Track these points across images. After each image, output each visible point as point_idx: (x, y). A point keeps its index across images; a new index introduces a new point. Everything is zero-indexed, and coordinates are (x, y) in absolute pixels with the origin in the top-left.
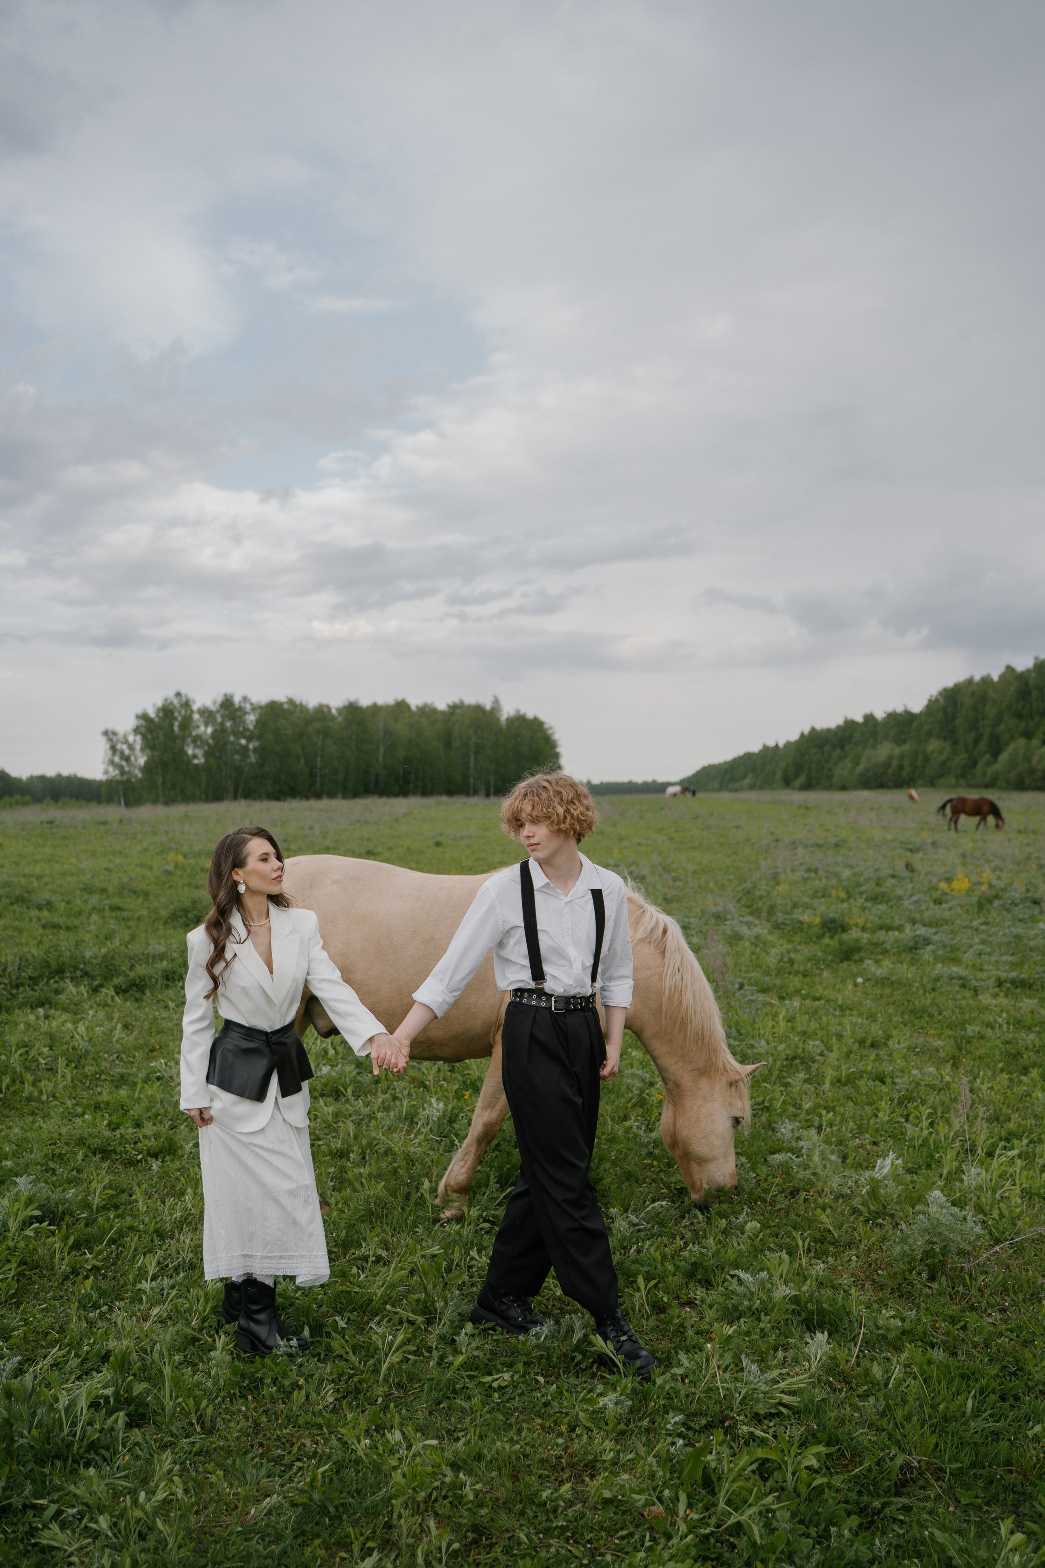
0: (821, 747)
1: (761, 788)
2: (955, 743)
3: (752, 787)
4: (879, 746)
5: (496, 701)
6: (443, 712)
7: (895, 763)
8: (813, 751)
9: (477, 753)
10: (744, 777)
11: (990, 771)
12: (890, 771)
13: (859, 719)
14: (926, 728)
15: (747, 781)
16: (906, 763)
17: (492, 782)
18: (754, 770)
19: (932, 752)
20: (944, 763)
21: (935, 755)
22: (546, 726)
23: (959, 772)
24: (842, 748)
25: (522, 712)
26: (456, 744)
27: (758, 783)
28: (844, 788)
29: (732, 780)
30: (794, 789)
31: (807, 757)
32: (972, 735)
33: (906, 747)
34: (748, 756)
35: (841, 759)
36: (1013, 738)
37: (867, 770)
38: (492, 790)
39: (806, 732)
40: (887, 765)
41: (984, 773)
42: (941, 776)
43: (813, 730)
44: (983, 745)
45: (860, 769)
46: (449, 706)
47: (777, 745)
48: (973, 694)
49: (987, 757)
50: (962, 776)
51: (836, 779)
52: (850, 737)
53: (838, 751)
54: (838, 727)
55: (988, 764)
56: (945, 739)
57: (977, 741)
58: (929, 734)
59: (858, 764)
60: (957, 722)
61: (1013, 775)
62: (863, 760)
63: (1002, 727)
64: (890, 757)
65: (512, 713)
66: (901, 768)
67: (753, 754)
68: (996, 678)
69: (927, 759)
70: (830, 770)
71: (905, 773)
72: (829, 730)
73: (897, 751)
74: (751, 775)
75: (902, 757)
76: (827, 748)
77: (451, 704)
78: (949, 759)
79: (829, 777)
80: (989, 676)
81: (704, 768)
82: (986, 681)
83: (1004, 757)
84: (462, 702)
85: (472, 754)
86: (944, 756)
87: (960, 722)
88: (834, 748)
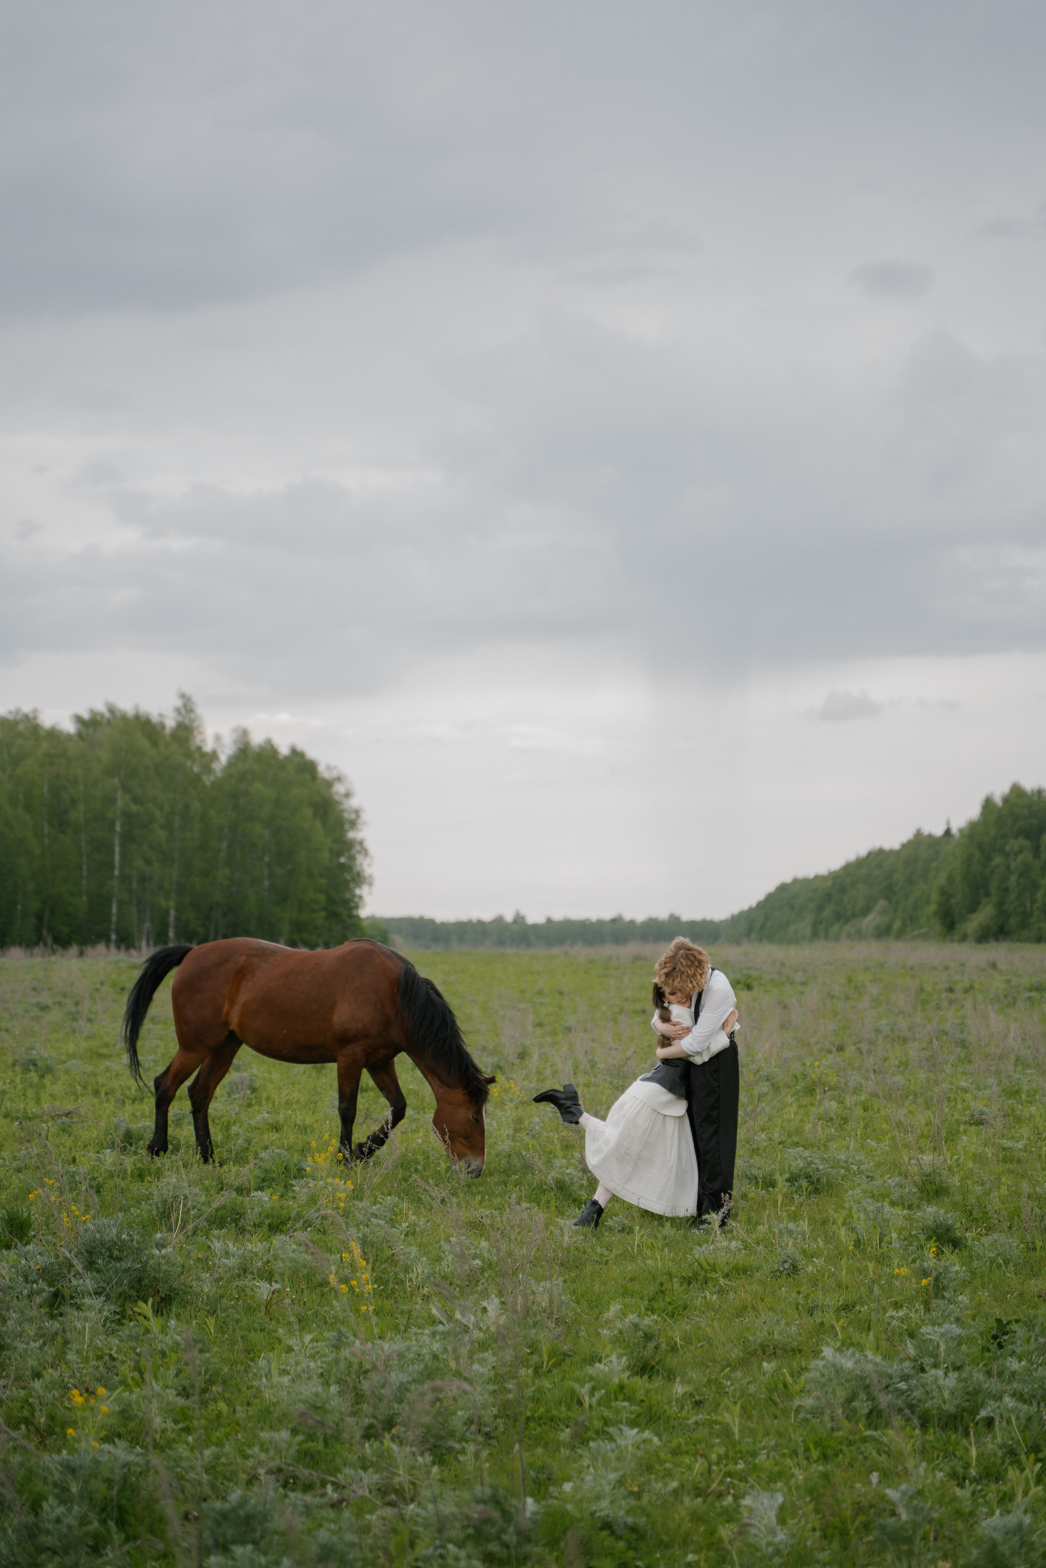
0: (1031, 833)
1: (899, 936)
3: (882, 933)
5: (187, 706)
6: (53, 734)
8: (1013, 844)
9: (128, 838)
10: (866, 909)
15: (872, 920)
18: (889, 892)
22: (323, 774)
25: (257, 739)
26: (78, 815)
27: (897, 925)
29: (841, 917)
30: (964, 938)
31: (998, 860)
34: (877, 857)
39: (998, 801)
46: (79, 719)
47: (948, 832)
67: (891, 852)
74: (882, 903)
77: (86, 716)
81: (783, 888)
84: (112, 710)
85: (117, 841)
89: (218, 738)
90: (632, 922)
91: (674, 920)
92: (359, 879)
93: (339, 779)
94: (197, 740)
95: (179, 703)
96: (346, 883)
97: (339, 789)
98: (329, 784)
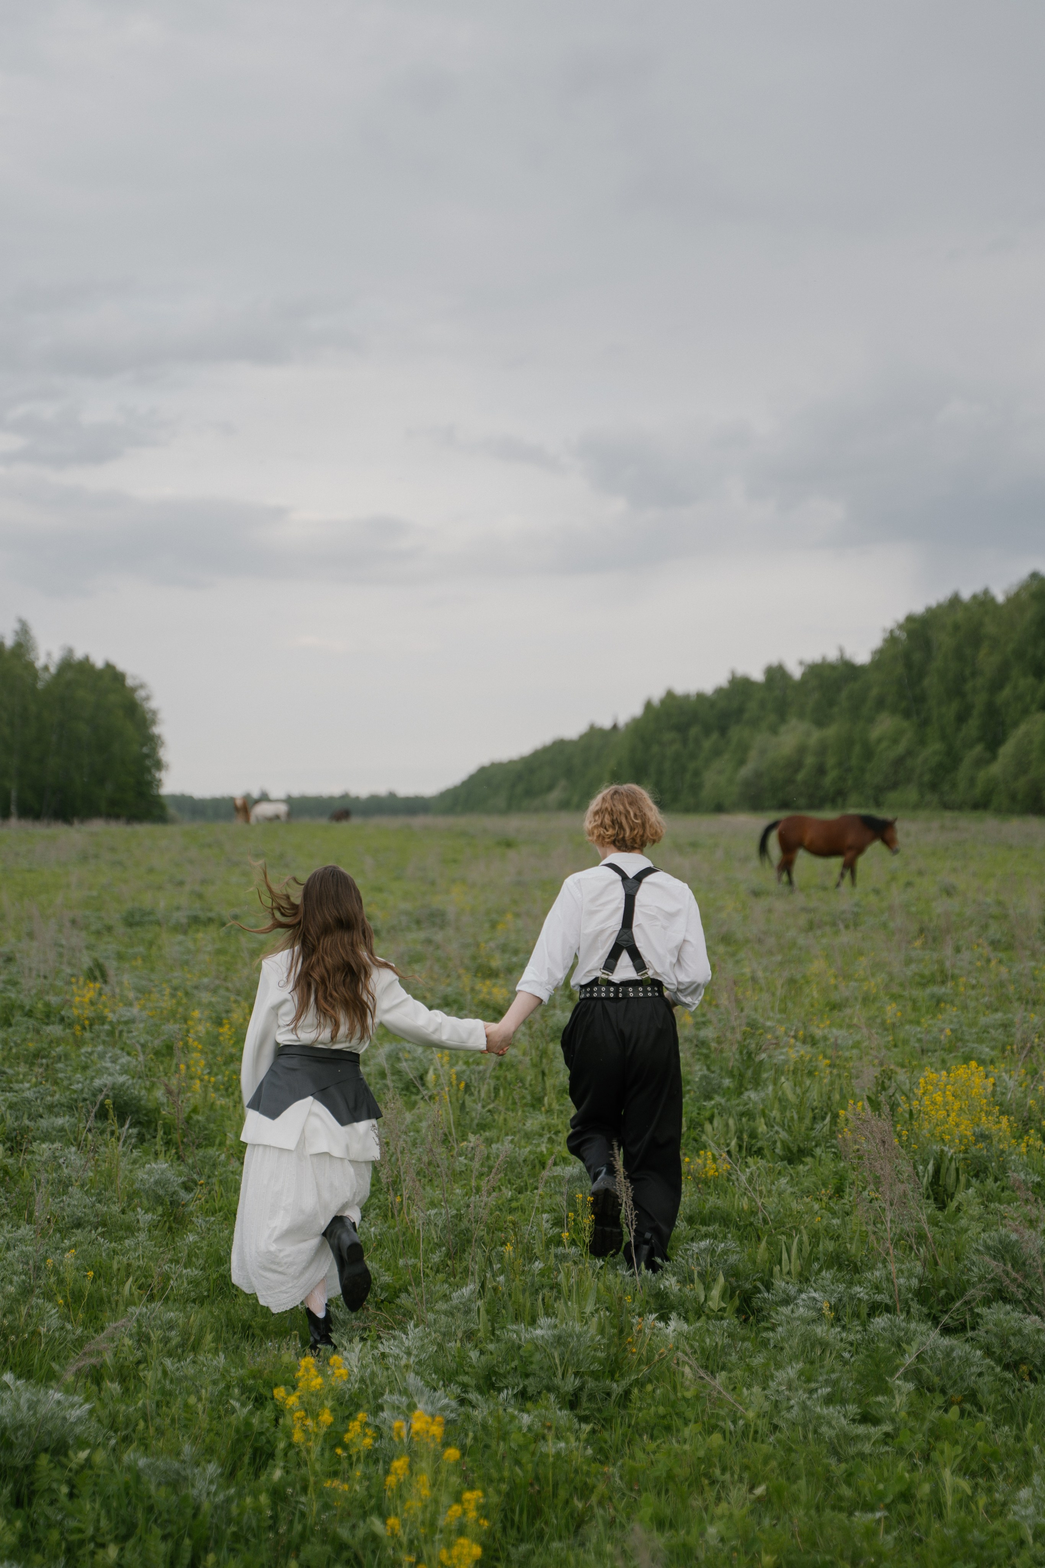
0: (682, 728)
2: (925, 723)
4: (783, 729)
5: (24, 631)
7: (810, 760)
8: (668, 736)
10: (550, 788)
11: (982, 775)
12: (800, 777)
13: (757, 675)
14: (875, 692)
15: (555, 796)
16: (831, 761)
17: (14, 794)
18: (569, 772)
19: (879, 741)
20: (899, 761)
21: (884, 744)
22: (129, 682)
23: (927, 778)
24: (723, 731)
25: (79, 655)
28: (719, 808)
29: (529, 793)
31: (655, 749)
32: (952, 710)
33: (831, 732)
34: (559, 747)
35: (717, 753)
36: (1026, 712)
37: (758, 775)
38: (13, 808)
39: (656, 703)
40: (795, 765)
41: (972, 781)
42: (894, 786)
43: (670, 695)
44: (972, 726)
45: (746, 771)
47: (615, 727)
48: (956, 627)
49: (979, 749)
50: (934, 786)
51: (706, 793)
52: (741, 711)
53: (715, 736)
54: (719, 691)
55: (980, 763)
56: (907, 714)
57: (962, 718)
58: (880, 704)
59: (742, 762)
60: (926, 682)
61: (1021, 784)
62: (753, 754)
63: (1006, 692)
64: (802, 750)
65: (57, 656)
66: (821, 770)
67: (569, 742)
68: (1000, 598)
69: (868, 754)
70: (697, 774)
71: (828, 780)
72: (701, 696)
73: (816, 736)
74: (563, 783)
75: (822, 749)
76: (694, 731)
78: (910, 753)
79: (695, 788)
80: (986, 592)
81: (482, 770)
82: (984, 601)
83: (1007, 750)
86: (901, 748)
87: (932, 684)
88: (707, 731)
89: (49, 655)
90: (357, 798)
91: (392, 796)
92: (159, 765)
93: (142, 686)
94: (32, 656)
95: (16, 626)
96: (148, 770)
97: (141, 693)
98: (133, 690)
